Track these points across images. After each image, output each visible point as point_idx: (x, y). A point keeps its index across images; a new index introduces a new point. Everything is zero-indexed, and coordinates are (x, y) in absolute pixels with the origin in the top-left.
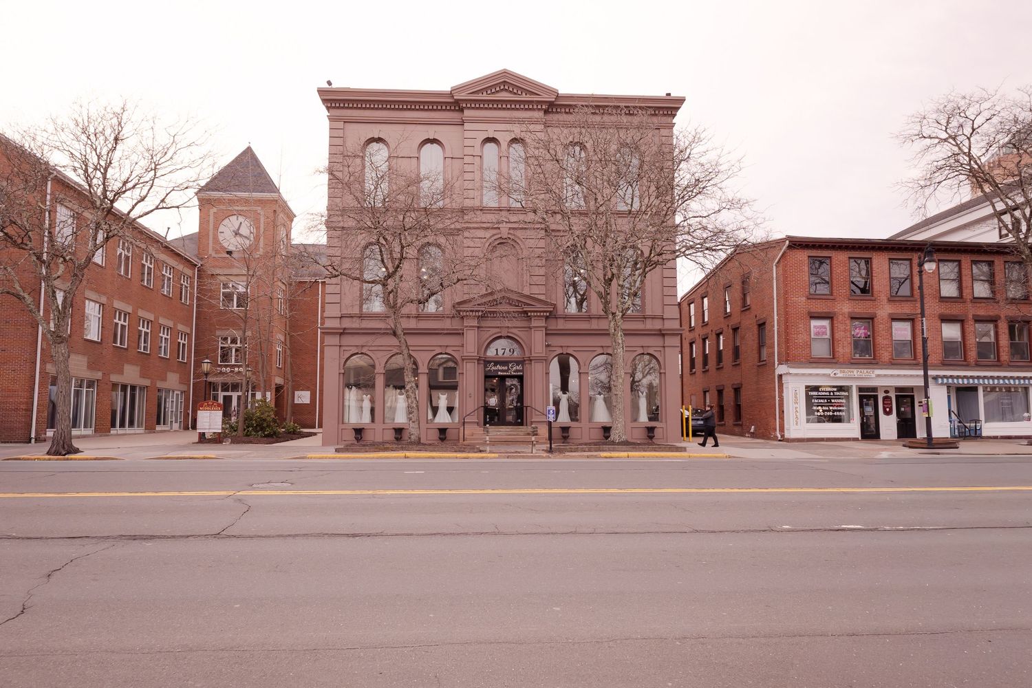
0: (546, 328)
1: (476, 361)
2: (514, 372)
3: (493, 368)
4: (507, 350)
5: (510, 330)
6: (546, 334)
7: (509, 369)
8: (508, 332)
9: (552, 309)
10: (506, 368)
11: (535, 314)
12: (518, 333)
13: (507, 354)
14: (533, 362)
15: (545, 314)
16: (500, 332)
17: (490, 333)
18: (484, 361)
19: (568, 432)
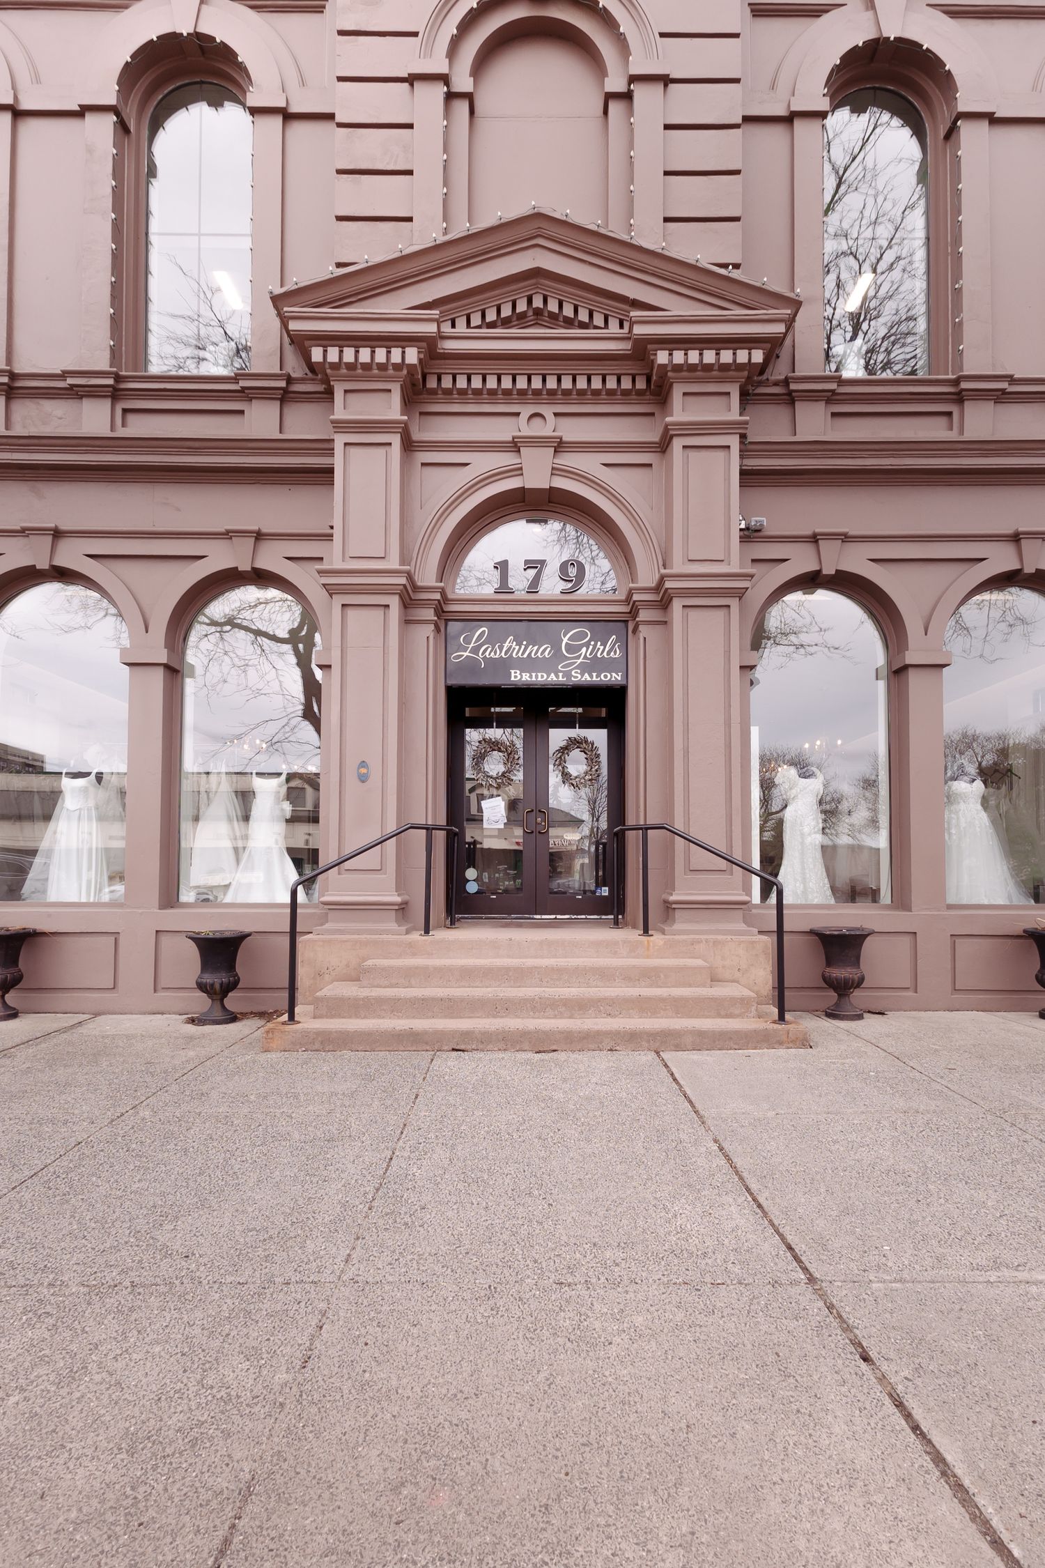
0: (743, 437)
1: (394, 602)
2: (584, 668)
3: (488, 652)
4: (552, 570)
5: (569, 460)
6: (748, 477)
7: (557, 655)
8: (555, 471)
9: (780, 328)
10: (545, 651)
11: (694, 357)
12: (608, 476)
13: (552, 585)
14: (677, 605)
15: (742, 356)
16: (518, 471)
17: (461, 478)
18: (440, 611)
19: (856, 962)
